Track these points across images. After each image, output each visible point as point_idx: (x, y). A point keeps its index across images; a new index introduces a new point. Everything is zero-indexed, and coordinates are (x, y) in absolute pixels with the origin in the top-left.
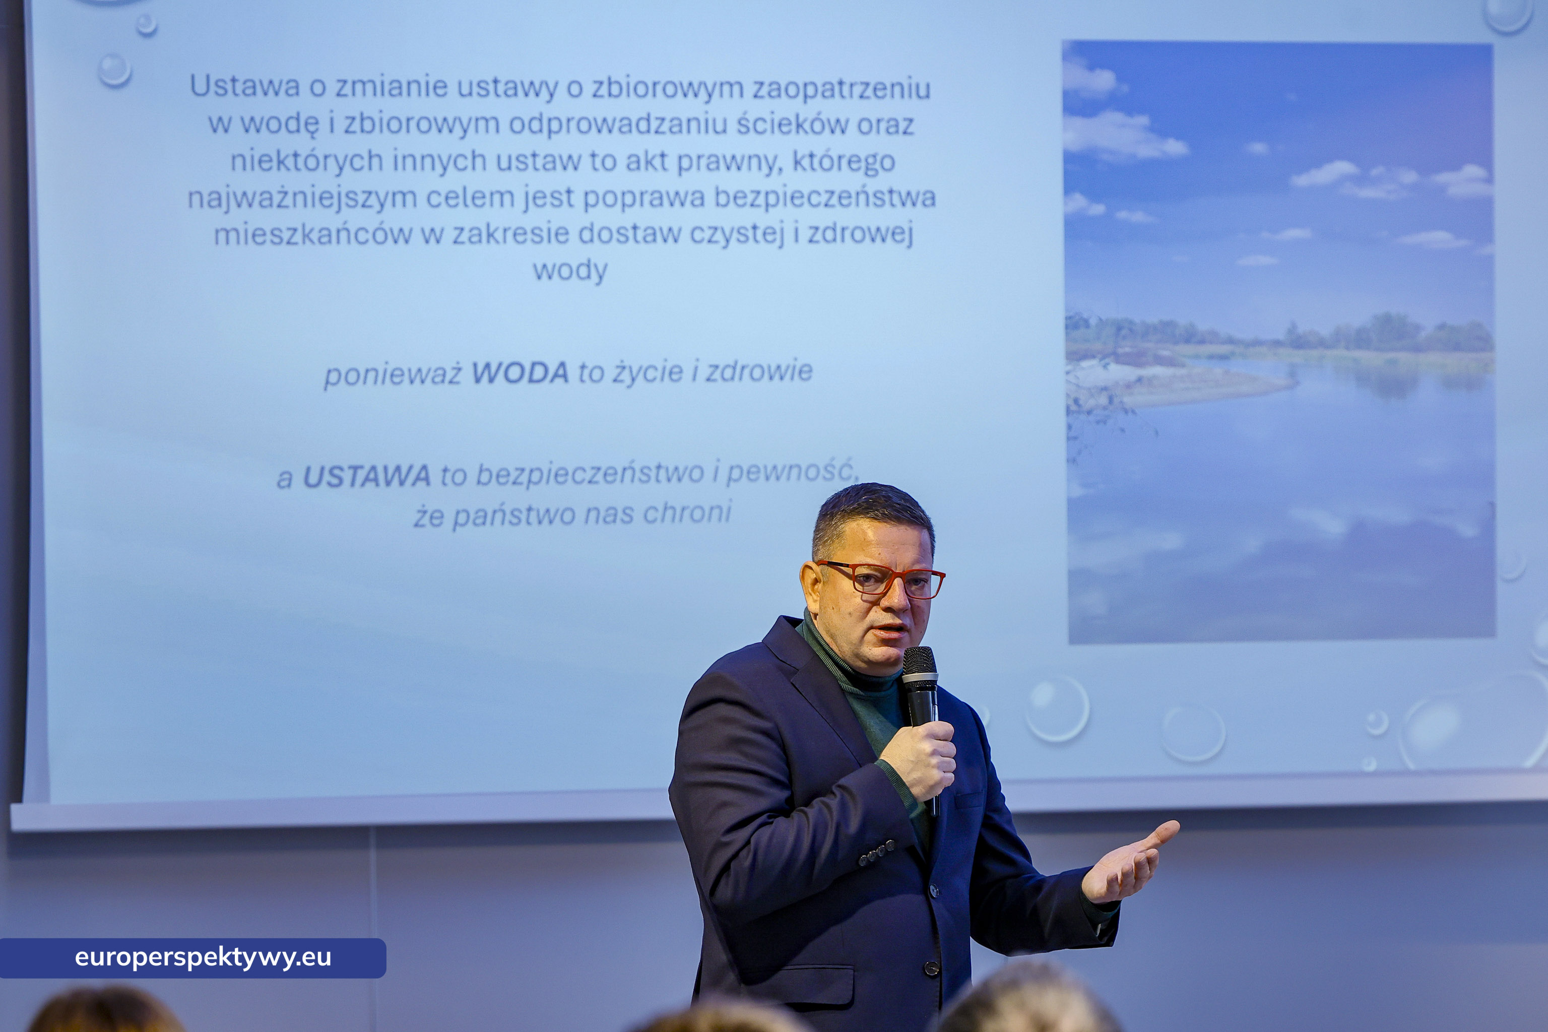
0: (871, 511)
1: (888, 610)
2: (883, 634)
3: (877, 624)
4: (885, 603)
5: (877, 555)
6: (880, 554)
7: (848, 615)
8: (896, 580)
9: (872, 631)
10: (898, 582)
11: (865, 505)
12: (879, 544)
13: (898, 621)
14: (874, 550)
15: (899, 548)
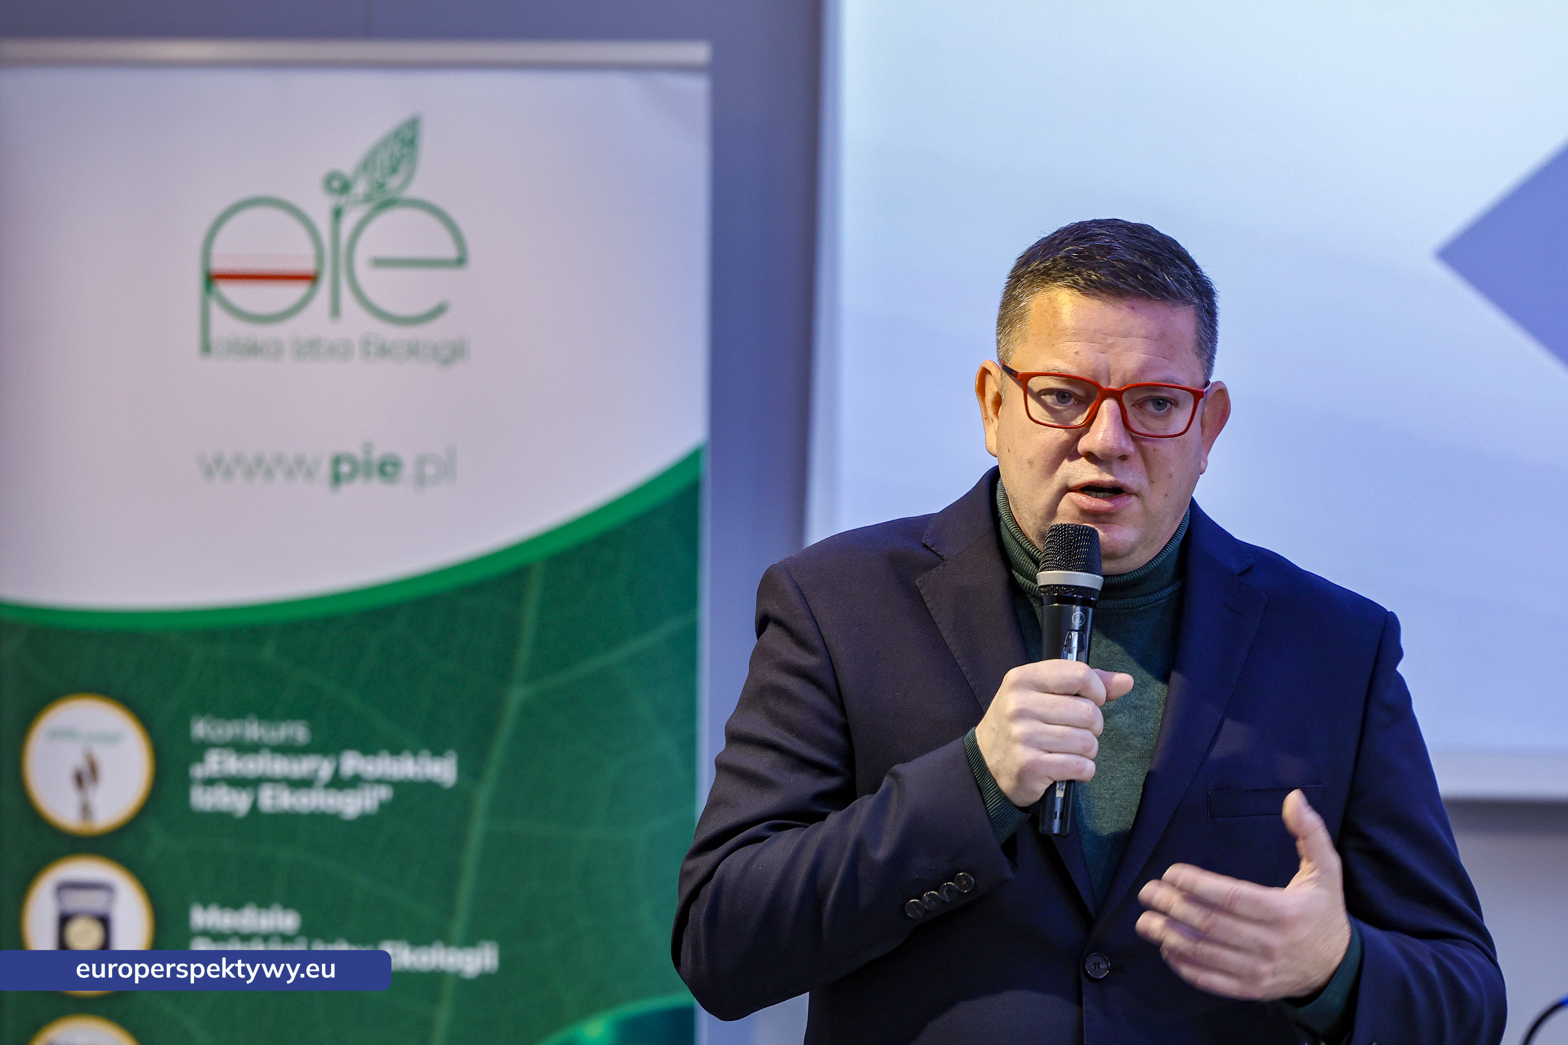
0: (1070, 274)
1: (1090, 456)
2: (1085, 500)
3: (1073, 483)
4: (1084, 444)
5: (1072, 355)
6: (1077, 353)
7: (1027, 465)
8: (1105, 402)
9: (1069, 494)
10: (1108, 406)
11: (1063, 264)
12: (1078, 334)
13: (1107, 478)
14: (1071, 347)
15: (1115, 343)
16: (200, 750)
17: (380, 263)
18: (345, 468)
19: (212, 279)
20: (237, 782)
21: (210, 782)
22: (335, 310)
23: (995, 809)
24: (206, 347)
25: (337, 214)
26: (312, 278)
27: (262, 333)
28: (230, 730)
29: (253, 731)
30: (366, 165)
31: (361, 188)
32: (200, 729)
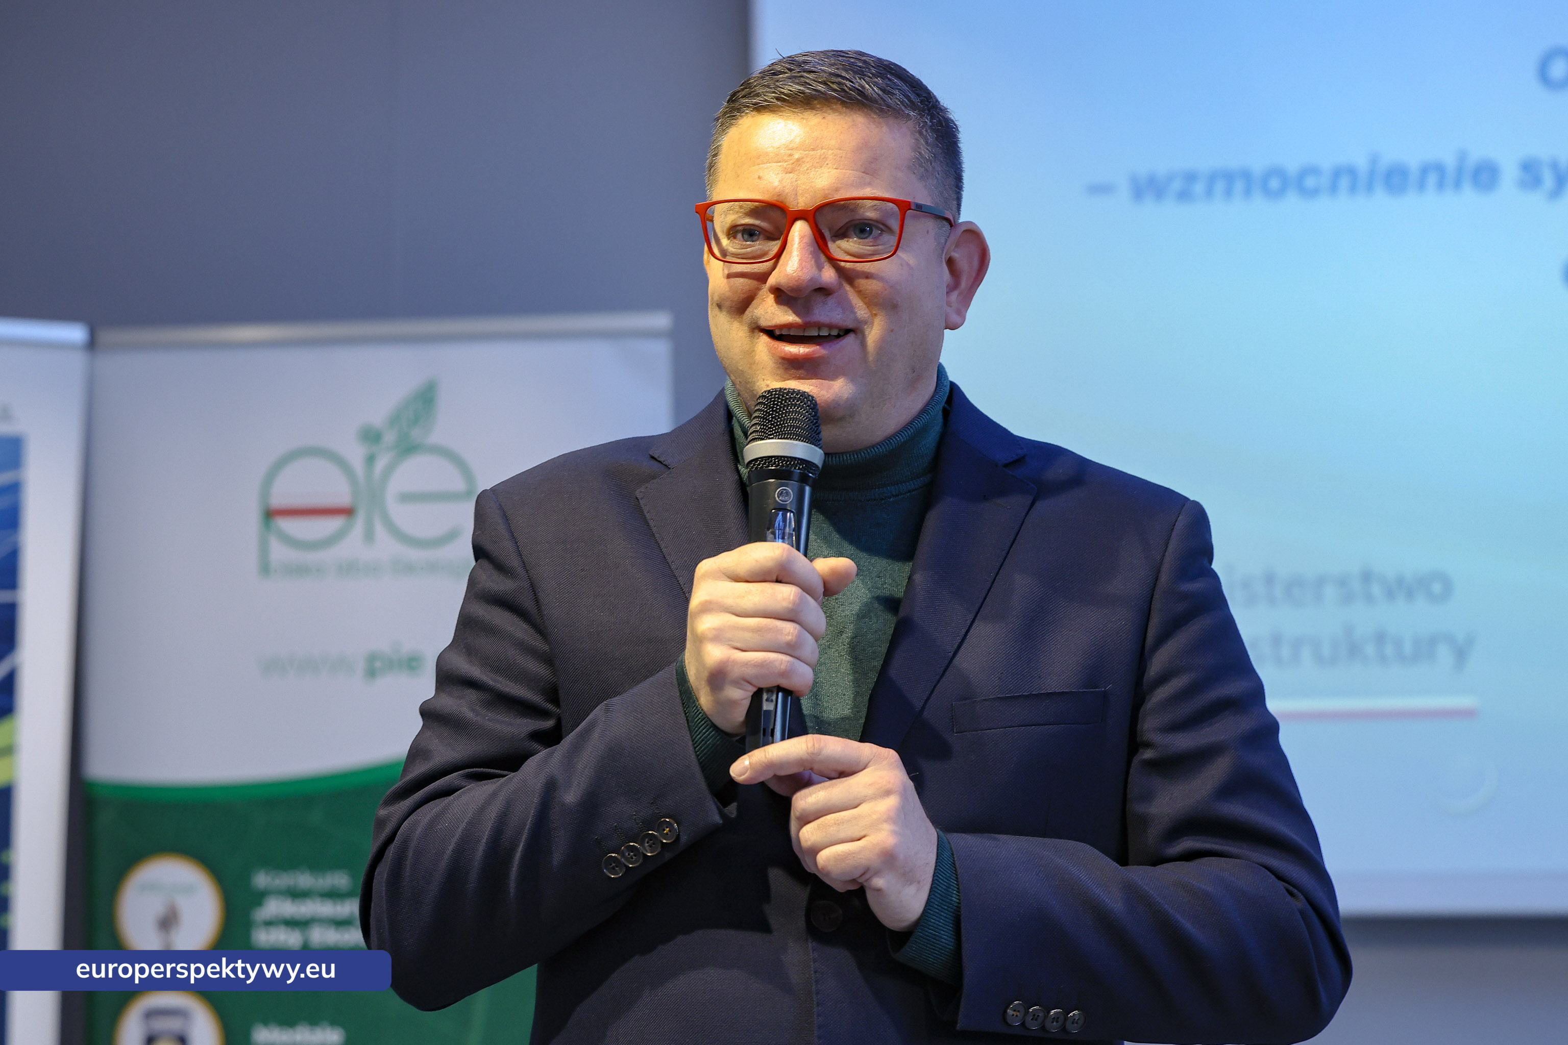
1: (777, 293)
4: (772, 279)
5: (756, 181)
6: (760, 178)
8: (794, 226)
14: (754, 172)
15: (803, 158)
16: (259, 897)
17: (407, 498)
18: (378, 664)
19: (270, 514)
20: (292, 923)
21: (269, 924)
22: (369, 536)
23: (703, 740)
24: (265, 569)
25: (370, 460)
26: (347, 512)
27: (310, 557)
28: (284, 880)
29: (304, 880)
30: (394, 420)
31: (390, 437)
32: (262, 880)
